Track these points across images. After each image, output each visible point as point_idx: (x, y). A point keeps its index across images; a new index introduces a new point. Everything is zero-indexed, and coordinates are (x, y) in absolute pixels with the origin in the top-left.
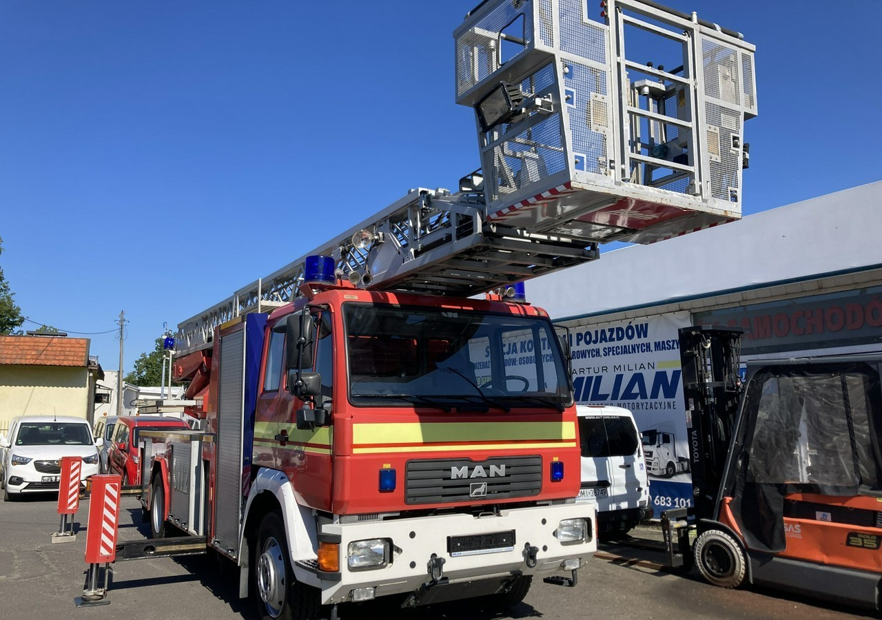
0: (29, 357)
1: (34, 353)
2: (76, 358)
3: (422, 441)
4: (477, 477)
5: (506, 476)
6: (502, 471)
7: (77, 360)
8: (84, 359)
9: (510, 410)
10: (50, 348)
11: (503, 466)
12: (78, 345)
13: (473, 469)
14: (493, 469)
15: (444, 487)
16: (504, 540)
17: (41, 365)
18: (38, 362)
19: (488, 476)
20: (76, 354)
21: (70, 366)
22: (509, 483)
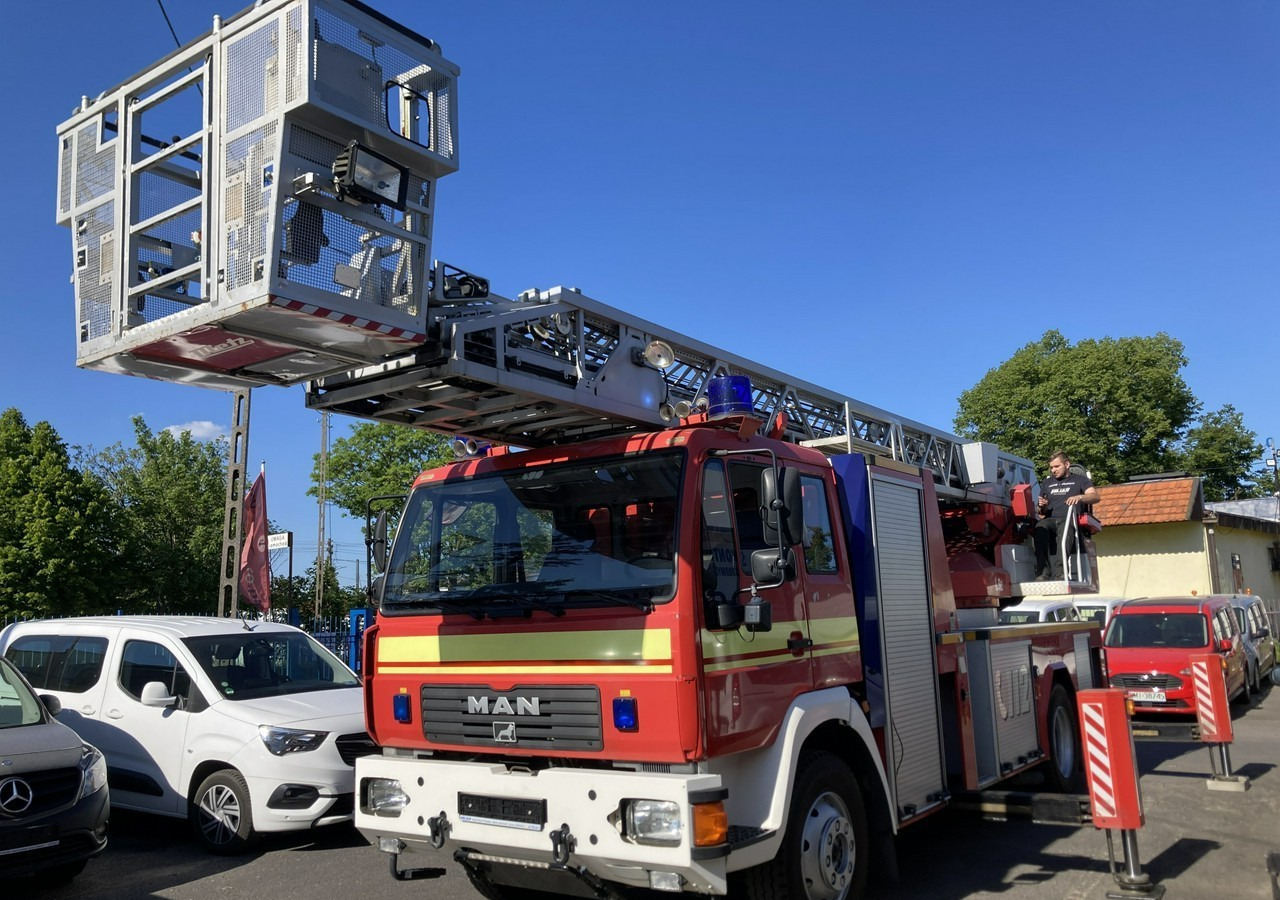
0: (1109, 515)
1: (1117, 508)
2: (1174, 510)
3: (438, 660)
4: (499, 714)
5: (542, 714)
6: (533, 706)
7: (1175, 513)
8: (1186, 510)
9: (564, 613)
10: (1138, 499)
11: (535, 700)
12: (1180, 490)
13: (495, 701)
14: (522, 701)
15: (465, 724)
16: (530, 812)
17: (1124, 524)
18: (1121, 521)
19: (516, 714)
20: (1175, 504)
21: (1164, 522)
22: (549, 727)
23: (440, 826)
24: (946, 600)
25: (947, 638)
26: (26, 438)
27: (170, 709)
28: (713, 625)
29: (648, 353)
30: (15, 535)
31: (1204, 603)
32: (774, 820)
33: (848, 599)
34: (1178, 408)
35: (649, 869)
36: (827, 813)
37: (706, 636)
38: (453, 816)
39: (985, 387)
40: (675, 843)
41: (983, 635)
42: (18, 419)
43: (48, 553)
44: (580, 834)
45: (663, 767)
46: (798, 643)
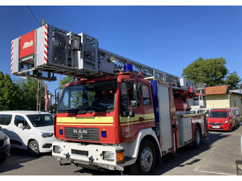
1: (212, 91)
4: (79, 133)
5: (88, 134)
6: (86, 132)
7: (223, 92)
8: (225, 92)
10: (216, 89)
12: (224, 88)
13: (79, 131)
14: (84, 131)
15: (73, 135)
16: (85, 153)
18: (213, 93)
19: (83, 133)
20: (223, 90)
22: (89, 136)
23: (68, 156)
24: (174, 109)
25: (174, 118)
26: (3, 77)
27: (24, 129)
28: (122, 116)
29: (111, 59)
30: (2, 95)
31: (228, 109)
32: (135, 156)
33: (152, 110)
34: (224, 72)
35: (108, 165)
36: (146, 152)
37: (121, 118)
38: (70, 154)
39: (188, 68)
40: (113, 160)
41: (182, 117)
42: (2, 73)
43: (8, 99)
44: (95, 158)
45: (111, 145)
46: (141, 119)
